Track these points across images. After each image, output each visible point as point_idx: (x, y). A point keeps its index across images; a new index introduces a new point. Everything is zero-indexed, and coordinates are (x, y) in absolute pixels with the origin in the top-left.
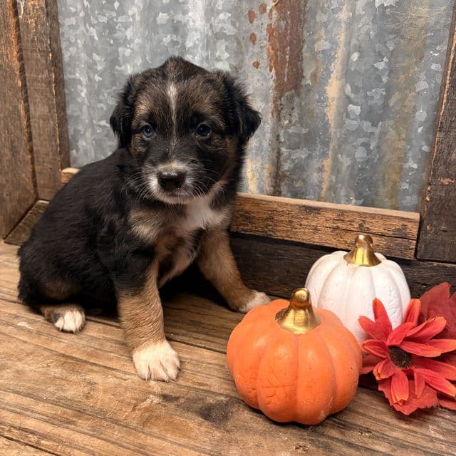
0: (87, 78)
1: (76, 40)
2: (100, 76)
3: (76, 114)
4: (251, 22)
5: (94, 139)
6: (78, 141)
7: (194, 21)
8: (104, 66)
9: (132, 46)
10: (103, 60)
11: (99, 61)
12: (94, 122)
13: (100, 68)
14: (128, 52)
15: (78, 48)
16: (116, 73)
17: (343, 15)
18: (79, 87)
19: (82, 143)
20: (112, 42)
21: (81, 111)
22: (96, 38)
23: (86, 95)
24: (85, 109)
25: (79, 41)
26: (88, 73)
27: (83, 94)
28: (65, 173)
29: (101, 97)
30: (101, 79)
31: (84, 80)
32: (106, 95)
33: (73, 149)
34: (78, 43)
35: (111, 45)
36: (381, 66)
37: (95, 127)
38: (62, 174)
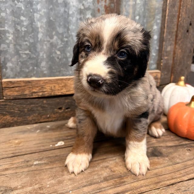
0: (14, 30)
1: (5, 9)
2: (26, 28)
3: (5, 49)
4: (98, 3)
5: (20, 61)
6: (6, 64)
7: (73, 2)
8: (28, 23)
9: (40, 13)
10: (27, 19)
11: (25, 20)
12: (20, 52)
13: (25, 24)
14: (38, 16)
15: (6, 13)
16: (33, 26)
17: (131, 3)
18: (7, 35)
19: (9, 65)
20: (31, 10)
21: (9, 47)
22: (23, 8)
23: (13, 38)
24: (11, 46)
25: (7, 10)
26: (15, 27)
27: (10, 38)
28: (5, 82)
29: (26, 39)
30: (26, 29)
31: (11, 31)
32: (29, 37)
33: (3, 69)
34: (7, 11)
35: (31, 12)
36: (145, 21)
37: (21, 55)
38: (3, 83)
